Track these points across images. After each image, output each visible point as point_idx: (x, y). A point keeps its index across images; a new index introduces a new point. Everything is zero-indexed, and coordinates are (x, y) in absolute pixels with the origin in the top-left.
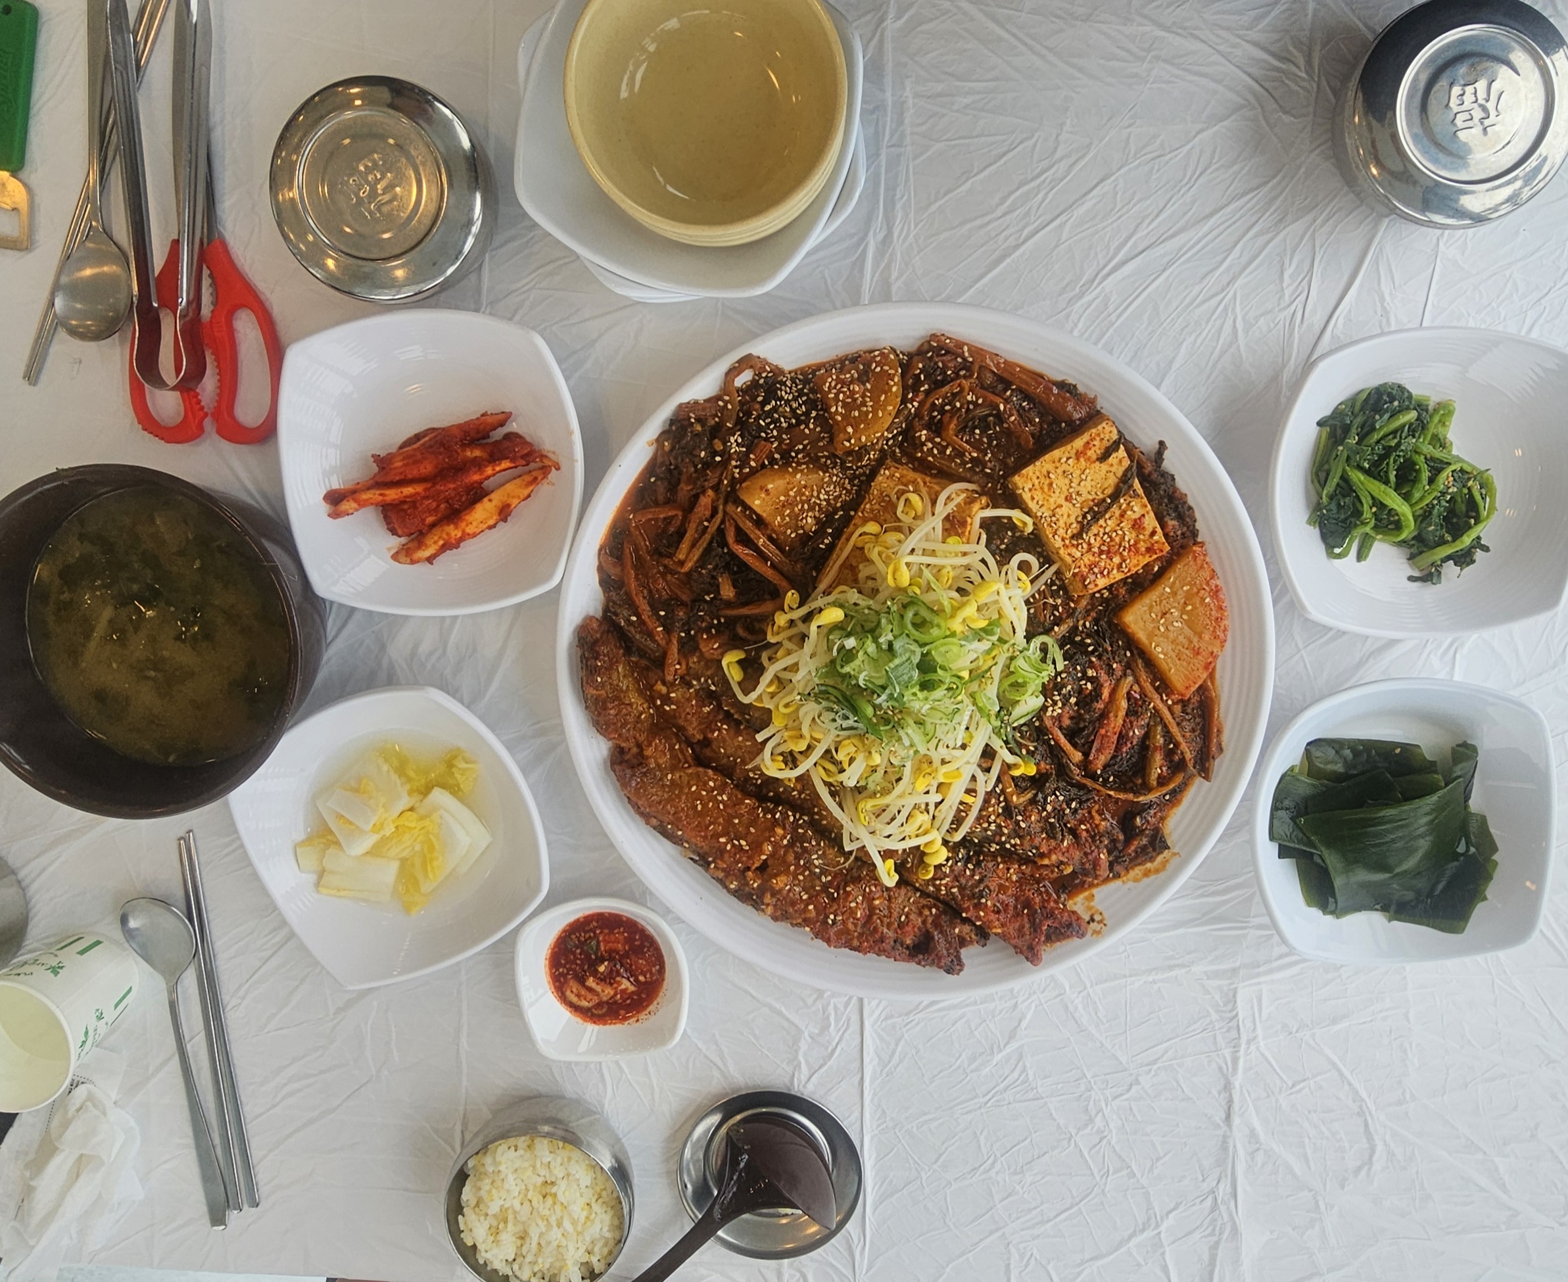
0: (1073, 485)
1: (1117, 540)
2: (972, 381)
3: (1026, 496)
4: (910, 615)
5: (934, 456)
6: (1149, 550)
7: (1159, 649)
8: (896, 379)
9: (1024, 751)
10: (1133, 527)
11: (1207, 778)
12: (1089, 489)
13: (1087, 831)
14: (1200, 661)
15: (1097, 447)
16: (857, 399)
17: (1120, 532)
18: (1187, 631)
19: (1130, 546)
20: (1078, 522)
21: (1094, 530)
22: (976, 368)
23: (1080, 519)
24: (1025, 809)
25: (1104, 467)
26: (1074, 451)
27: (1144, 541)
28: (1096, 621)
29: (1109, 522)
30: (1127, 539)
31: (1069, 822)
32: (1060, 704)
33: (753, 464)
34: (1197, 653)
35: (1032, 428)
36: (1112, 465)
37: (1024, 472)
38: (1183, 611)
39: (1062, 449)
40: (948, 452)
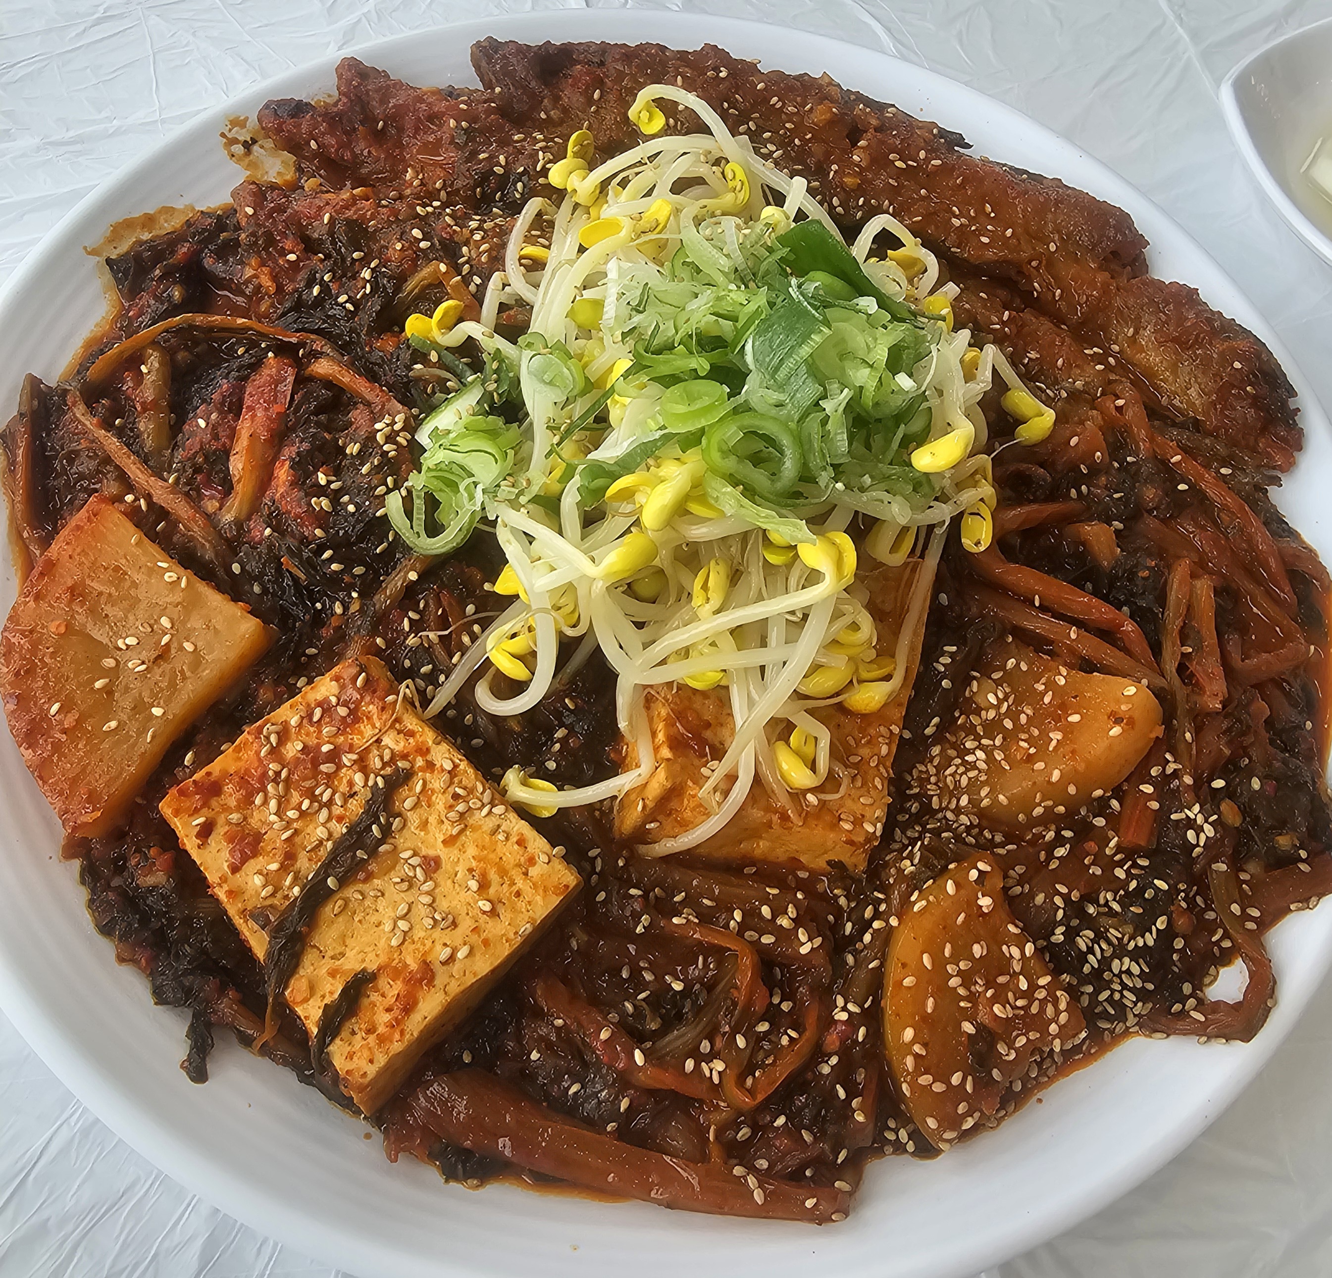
0: (427, 899)
1: (295, 797)
2: (716, 1117)
3: (538, 843)
4: (789, 466)
5: (766, 900)
6: (213, 789)
7: (170, 577)
8: (910, 1062)
9: (434, 357)
10: (258, 837)
11: (34, 383)
12: (382, 903)
13: (283, 253)
14: (69, 575)
15: (380, 1009)
16: (987, 987)
17: (292, 814)
18: (99, 634)
19: (264, 789)
20: (399, 815)
21: (356, 807)
22: (716, 1154)
23: (396, 823)
24: (415, 261)
25: (352, 963)
26: (439, 981)
27: (227, 809)
28: (318, 620)
29: (321, 832)
30: (273, 804)
31: (322, 261)
32: (380, 437)
33: (1148, 789)
34: (76, 592)
35: (543, 1031)
36: (333, 974)
37: (555, 900)
38: (114, 673)
39: (470, 980)
40: (738, 915)
